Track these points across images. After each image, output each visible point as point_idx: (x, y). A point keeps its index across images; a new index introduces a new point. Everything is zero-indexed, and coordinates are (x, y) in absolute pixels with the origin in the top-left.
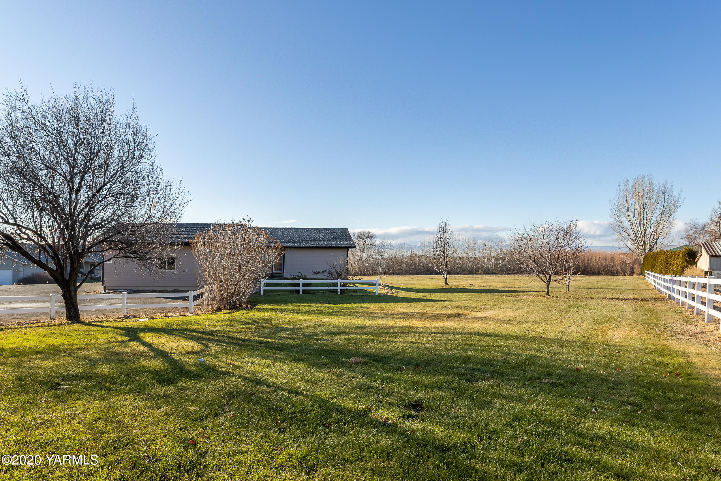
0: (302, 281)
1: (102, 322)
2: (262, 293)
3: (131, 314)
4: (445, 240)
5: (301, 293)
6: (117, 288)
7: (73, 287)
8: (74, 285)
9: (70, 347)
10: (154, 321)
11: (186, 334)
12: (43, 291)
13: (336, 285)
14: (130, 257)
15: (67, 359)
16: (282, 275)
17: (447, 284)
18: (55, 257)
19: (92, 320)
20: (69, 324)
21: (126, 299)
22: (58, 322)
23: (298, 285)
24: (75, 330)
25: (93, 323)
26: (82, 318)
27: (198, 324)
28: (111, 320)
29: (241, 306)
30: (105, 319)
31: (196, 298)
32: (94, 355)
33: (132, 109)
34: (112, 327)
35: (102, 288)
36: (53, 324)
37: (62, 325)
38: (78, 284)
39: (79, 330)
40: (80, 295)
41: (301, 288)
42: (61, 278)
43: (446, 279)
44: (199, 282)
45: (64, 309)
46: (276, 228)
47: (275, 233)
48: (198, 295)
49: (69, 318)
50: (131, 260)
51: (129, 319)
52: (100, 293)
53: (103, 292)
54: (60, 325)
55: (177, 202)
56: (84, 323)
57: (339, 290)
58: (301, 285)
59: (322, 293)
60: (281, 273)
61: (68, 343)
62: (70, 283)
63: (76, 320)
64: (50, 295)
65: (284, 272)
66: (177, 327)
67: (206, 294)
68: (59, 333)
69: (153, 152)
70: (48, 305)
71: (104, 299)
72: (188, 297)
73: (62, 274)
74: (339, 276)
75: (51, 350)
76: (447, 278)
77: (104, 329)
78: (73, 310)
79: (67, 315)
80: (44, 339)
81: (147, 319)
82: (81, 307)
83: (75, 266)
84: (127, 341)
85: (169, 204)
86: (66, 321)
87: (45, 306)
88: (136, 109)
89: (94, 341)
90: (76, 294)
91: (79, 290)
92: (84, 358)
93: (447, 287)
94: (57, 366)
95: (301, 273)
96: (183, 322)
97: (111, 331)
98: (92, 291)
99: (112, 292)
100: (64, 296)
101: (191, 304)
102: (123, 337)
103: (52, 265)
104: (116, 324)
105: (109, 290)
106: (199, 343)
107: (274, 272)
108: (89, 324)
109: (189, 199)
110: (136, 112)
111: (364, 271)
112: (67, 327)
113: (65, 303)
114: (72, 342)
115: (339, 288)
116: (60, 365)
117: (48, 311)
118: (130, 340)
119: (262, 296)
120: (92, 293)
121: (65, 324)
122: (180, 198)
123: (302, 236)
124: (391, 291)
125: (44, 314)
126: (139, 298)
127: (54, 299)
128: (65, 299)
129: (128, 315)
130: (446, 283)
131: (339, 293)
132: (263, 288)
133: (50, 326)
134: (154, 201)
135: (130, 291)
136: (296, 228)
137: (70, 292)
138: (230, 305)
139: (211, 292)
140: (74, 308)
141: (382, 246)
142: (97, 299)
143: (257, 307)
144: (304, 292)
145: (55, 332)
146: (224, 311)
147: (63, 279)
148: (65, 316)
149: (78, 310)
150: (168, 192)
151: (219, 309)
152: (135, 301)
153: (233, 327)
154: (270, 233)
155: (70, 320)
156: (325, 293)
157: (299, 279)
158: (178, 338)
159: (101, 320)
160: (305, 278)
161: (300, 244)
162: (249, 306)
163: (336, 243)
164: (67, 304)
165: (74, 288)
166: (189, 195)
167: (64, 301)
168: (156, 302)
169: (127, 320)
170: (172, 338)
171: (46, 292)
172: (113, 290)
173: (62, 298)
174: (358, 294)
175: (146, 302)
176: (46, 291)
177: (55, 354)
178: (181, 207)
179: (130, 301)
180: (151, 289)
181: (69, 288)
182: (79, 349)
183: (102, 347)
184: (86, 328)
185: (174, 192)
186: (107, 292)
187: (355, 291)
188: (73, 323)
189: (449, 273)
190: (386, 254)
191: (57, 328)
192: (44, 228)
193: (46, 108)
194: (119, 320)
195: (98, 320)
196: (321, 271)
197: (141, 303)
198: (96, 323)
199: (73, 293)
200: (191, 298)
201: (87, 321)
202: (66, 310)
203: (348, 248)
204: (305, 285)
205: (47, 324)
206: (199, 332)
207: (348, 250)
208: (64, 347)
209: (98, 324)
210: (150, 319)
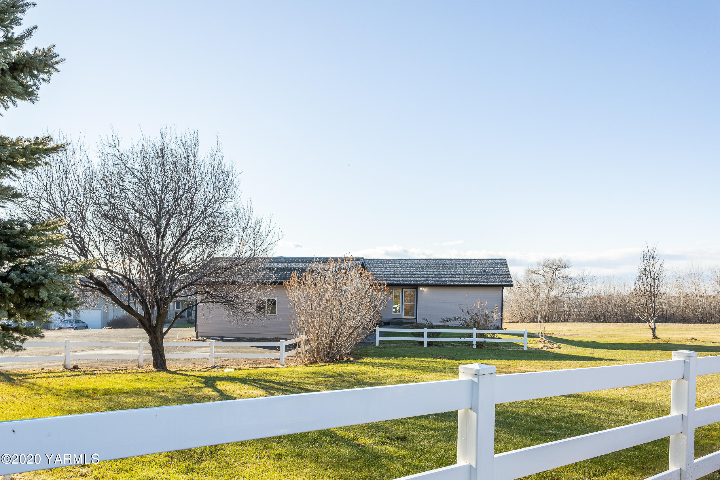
0: (426, 331)
1: (187, 371)
2: (377, 344)
3: (219, 365)
4: (652, 274)
5: (425, 345)
6: (211, 335)
7: (159, 334)
8: (160, 332)
9: (152, 390)
10: (239, 372)
11: (259, 384)
12: (134, 336)
13: (470, 335)
14: (218, 302)
15: (147, 398)
16: (415, 321)
17: (655, 337)
18: (143, 302)
19: (179, 369)
20: (155, 372)
21: (214, 347)
22: (145, 370)
23: (422, 335)
24: (160, 377)
25: (178, 372)
26: (168, 367)
27: (278, 375)
28: (197, 369)
29: (342, 359)
30: (191, 369)
31: (288, 348)
32: (169, 395)
33: (216, 147)
34: (195, 376)
35: (195, 334)
36: (140, 371)
37: (148, 372)
38: (165, 330)
39: (163, 378)
40: (167, 343)
41: (426, 339)
42: (148, 324)
43: (654, 330)
44: (292, 329)
45: (151, 357)
46: (410, 259)
47: (407, 267)
48: (292, 345)
49: (156, 366)
50: (217, 305)
51: (215, 370)
52: (192, 340)
53: (195, 339)
54: (146, 372)
55: (267, 240)
56: (169, 372)
57: (475, 343)
58: (426, 335)
59: (453, 345)
60: (413, 319)
61: (151, 387)
62: (157, 330)
63: (162, 369)
64: (139, 341)
65: (416, 318)
66: (255, 378)
67: (303, 344)
68: (145, 379)
69: (238, 190)
70: (136, 352)
71: (195, 347)
72: (279, 347)
73: (149, 320)
74: (476, 324)
75: (136, 391)
76: (655, 328)
77: (187, 377)
78: (159, 357)
79: (154, 362)
80: (131, 383)
81: (233, 370)
82: (167, 356)
83: (162, 312)
84: (202, 387)
85: (259, 242)
86: (153, 369)
87: (133, 352)
88: (221, 146)
89: (174, 386)
90: (163, 341)
91: (165, 336)
92: (161, 397)
93: (655, 341)
94: (138, 402)
95: (426, 320)
96: (265, 373)
97: (192, 379)
98: (184, 337)
99: (205, 340)
100: (151, 342)
101: (283, 354)
102: (200, 384)
103: (140, 311)
104: (201, 373)
105: (202, 337)
106: (266, 391)
107: (403, 317)
108: (175, 373)
109: (280, 237)
110: (221, 149)
111: (552, 315)
112: (153, 375)
113: (152, 350)
114: (155, 386)
115: (475, 340)
116: (141, 402)
117: (137, 358)
118: (205, 387)
119: (376, 347)
120: (184, 340)
121: (152, 372)
122: (270, 236)
123: (443, 269)
124: (549, 345)
125: (133, 361)
126: (233, 347)
127: (142, 347)
128: (152, 346)
129: (216, 365)
130: (654, 335)
131: (475, 347)
132: (378, 338)
133: (138, 373)
134: (243, 239)
135: (222, 339)
136: (436, 259)
137: (156, 339)
138: (328, 357)
139: (307, 342)
140: (160, 355)
141: (581, 280)
142: (188, 347)
143: (360, 361)
144: (429, 344)
145: (142, 378)
146: (319, 364)
147: (151, 326)
148: (152, 364)
149: (165, 358)
150: (256, 230)
151: (315, 362)
152: (229, 350)
153: (310, 380)
154: (401, 267)
155: (156, 368)
156: (458, 346)
157: (423, 328)
158: (250, 387)
159: (186, 369)
160: (431, 327)
161: (438, 281)
162: (351, 359)
163: (487, 279)
164: (154, 351)
165: (161, 334)
166: (280, 232)
167: (151, 348)
168: (249, 352)
169: (213, 370)
170: (245, 386)
171: (136, 338)
172: (207, 336)
173: (149, 345)
174: (501, 348)
175: (239, 352)
176: (136, 336)
177: (139, 395)
178: (272, 245)
179: (219, 350)
180: (248, 336)
181: (156, 334)
182: (159, 392)
183: (179, 391)
184: (170, 375)
185: (264, 230)
186: (200, 339)
187: (496, 344)
188: (160, 371)
189: (657, 321)
190: (586, 291)
191: (143, 375)
192: (133, 272)
193: (134, 151)
194: (204, 370)
195: (183, 369)
196: (452, 317)
197: (234, 352)
198: (181, 372)
199: (159, 340)
200: (283, 348)
201: (173, 369)
202: (153, 358)
203: (502, 286)
204: (430, 335)
205: (135, 371)
206: (273, 383)
207: (503, 288)
208: (147, 389)
209: (183, 373)
210: (236, 369)
